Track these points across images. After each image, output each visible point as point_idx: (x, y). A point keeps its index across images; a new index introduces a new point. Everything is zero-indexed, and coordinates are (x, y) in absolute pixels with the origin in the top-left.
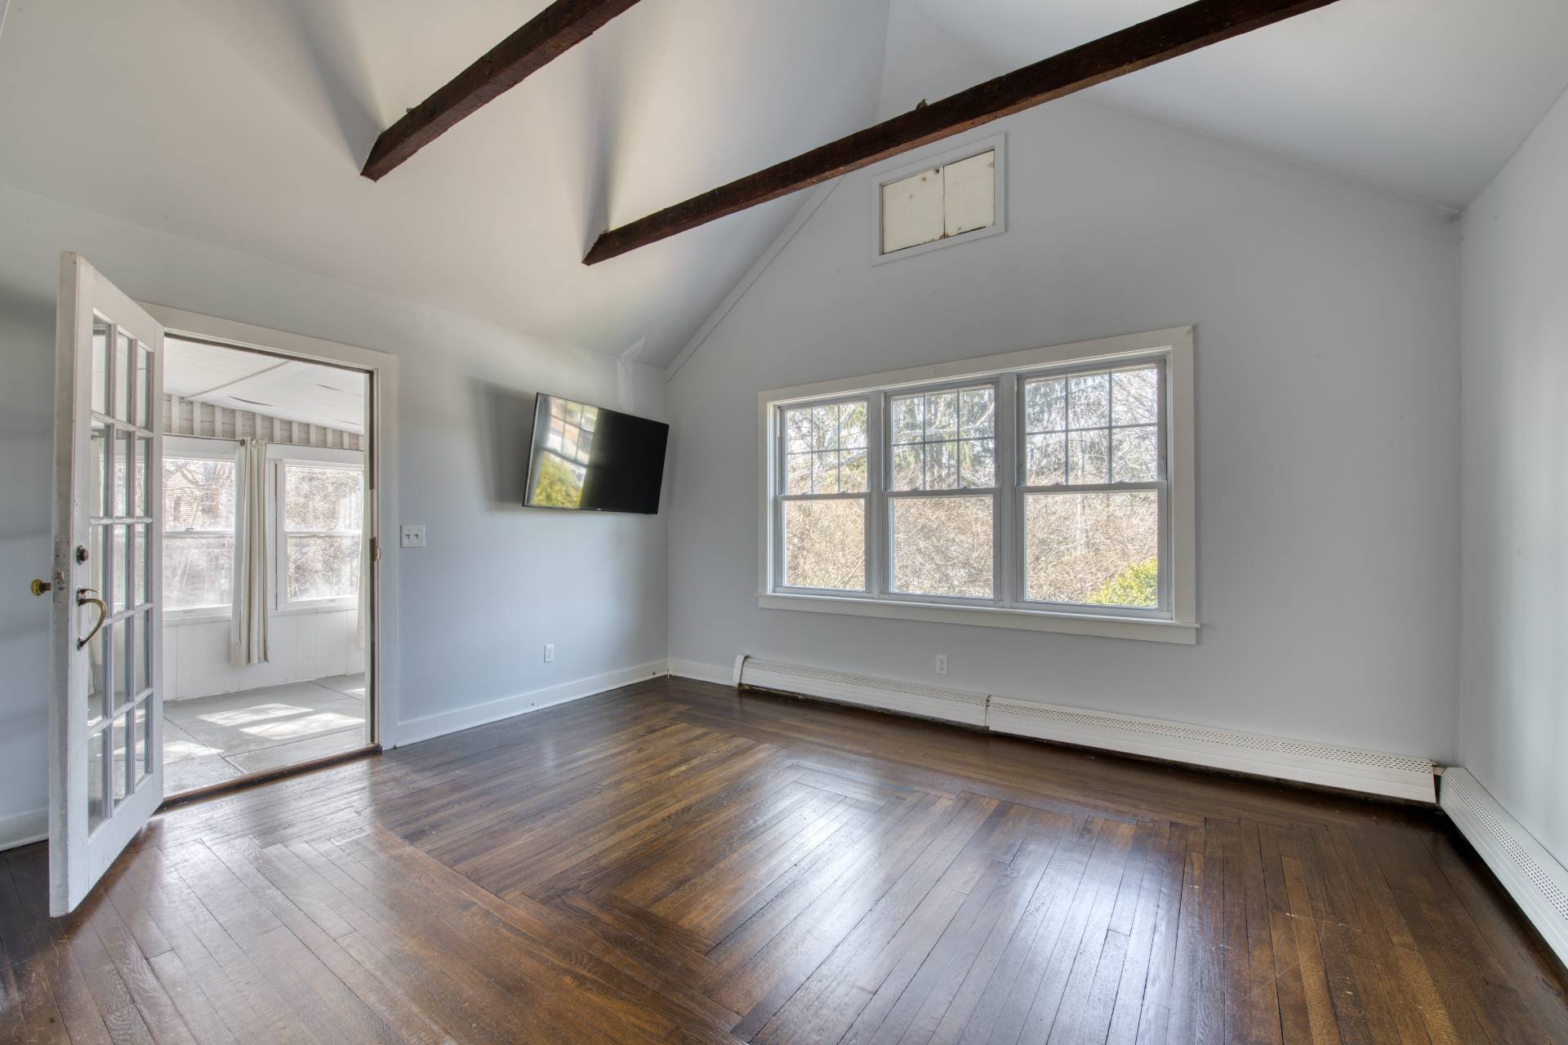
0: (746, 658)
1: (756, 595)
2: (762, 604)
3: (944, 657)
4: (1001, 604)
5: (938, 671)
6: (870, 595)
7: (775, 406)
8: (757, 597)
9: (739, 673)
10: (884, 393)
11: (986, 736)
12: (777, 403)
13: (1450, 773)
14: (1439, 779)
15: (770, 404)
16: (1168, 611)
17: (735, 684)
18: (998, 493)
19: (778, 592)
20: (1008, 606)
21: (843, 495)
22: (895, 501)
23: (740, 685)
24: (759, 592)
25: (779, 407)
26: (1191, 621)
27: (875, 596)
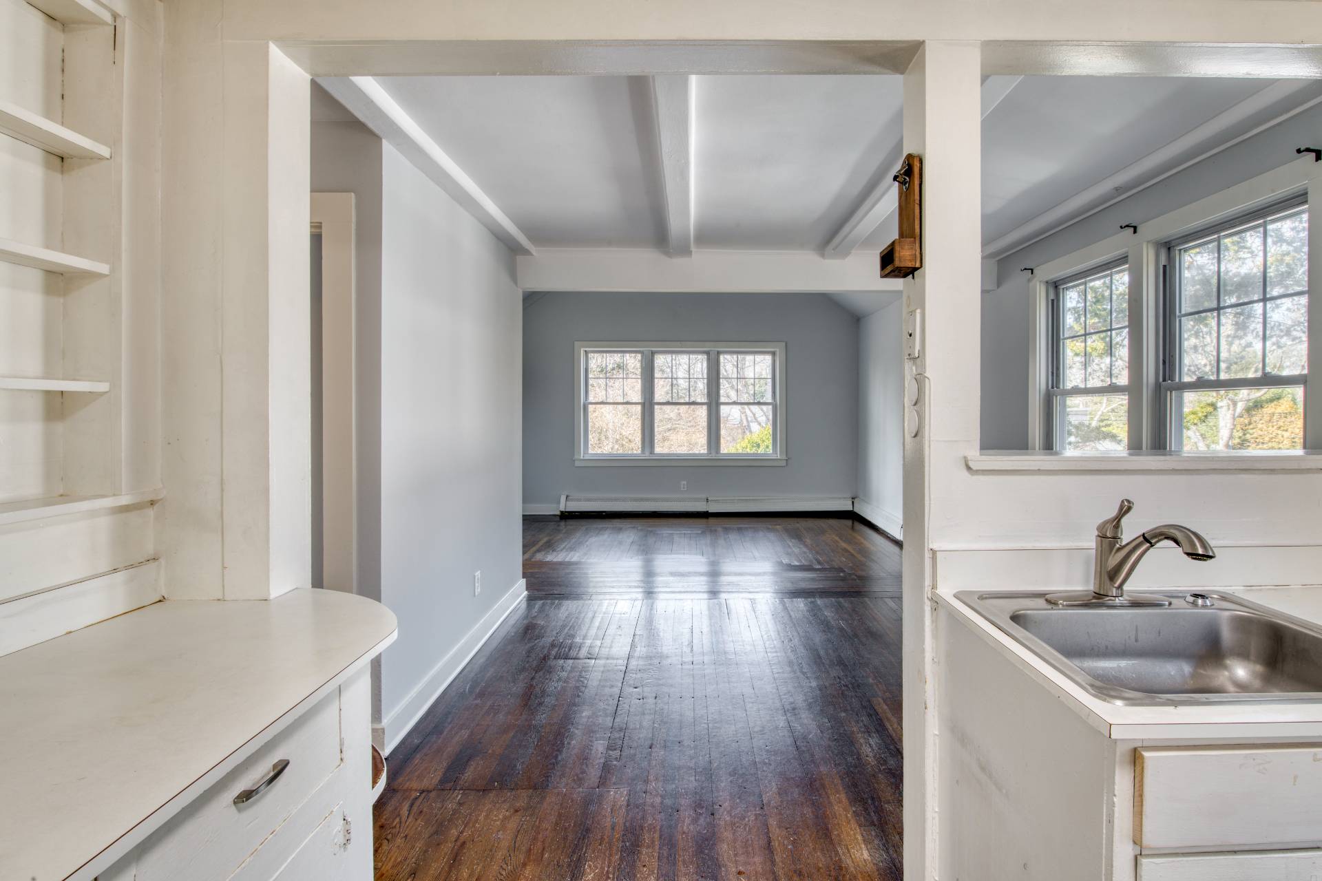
0: (567, 496)
2: (577, 464)
3: (686, 483)
4: (711, 455)
5: (682, 489)
6: (644, 455)
8: (574, 460)
9: (564, 506)
10: (652, 351)
11: (705, 515)
12: (586, 349)
13: (856, 499)
14: (853, 502)
15: (582, 349)
16: (777, 454)
17: (558, 513)
18: (709, 405)
19: (587, 457)
20: (713, 456)
21: (627, 403)
22: (656, 407)
23: (562, 512)
24: (576, 457)
25: (586, 351)
26: (784, 457)
27: (647, 455)
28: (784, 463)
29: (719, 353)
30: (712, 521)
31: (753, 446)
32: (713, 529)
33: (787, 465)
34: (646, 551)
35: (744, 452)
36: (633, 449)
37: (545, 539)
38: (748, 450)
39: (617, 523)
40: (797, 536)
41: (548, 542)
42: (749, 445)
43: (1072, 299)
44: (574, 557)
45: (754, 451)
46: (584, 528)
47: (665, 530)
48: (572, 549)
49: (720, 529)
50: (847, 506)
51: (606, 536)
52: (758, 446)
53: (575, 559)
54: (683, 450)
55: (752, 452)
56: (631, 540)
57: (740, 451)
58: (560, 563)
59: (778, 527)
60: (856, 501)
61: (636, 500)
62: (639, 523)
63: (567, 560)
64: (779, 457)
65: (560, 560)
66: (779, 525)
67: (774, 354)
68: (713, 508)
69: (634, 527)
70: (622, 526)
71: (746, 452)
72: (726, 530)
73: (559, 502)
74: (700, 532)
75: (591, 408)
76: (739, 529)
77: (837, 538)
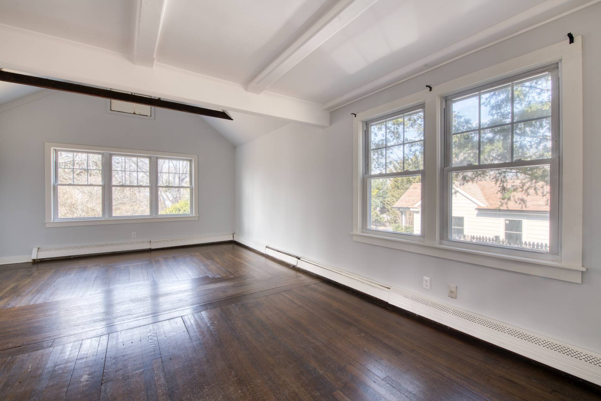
0: (39, 248)
1: (44, 222)
2: (47, 226)
3: (135, 233)
4: (152, 216)
5: (133, 237)
6: (105, 218)
7: (53, 149)
8: (45, 223)
9: (35, 256)
10: (110, 153)
11: (150, 251)
12: (55, 148)
13: (235, 234)
14: (233, 236)
15: (52, 148)
16: (193, 214)
17: (30, 261)
18: (151, 187)
19: (56, 221)
20: (154, 216)
21: (91, 185)
22: (114, 188)
23: (34, 260)
24: (46, 221)
25: (55, 150)
26: (197, 215)
27: (107, 217)
28: (197, 219)
29: (157, 158)
30: (153, 254)
31: (176, 211)
32: (156, 259)
33: (199, 219)
34: (107, 281)
35: (171, 214)
36: (95, 215)
37: (12, 285)
38: (174, 213)
39: (83, 263)
40: (210, 258)
41: (16, 287)
42: (174, 210)
43: (374, 129)
44: (39, 299)
45: (177, 213)
46: (53, 271)
47: (122, 264)
48: (39, 291)
49: (161, 259)
50: (230, 238)
51: (73, 275)
52: (180, 210)
53: (40, 301)
54: (129, 214)
55: (176, 213)
56: (95, 275)
57: (169, 213)
58: (23, 309)
59: (197, 253)
60: (235, 235)
61: (97, 246)
62: (101, 262)
63: (32, 303)
64: (194, 215)
65: (23, 305)
66: (197, 252)
67: (191, 161)
68: (153, 247)
69: (97, 265)
70: (86, 265)
71: (172, 214)
72: (166, 259)
73: (31, 253)
74: (148, 263)
75: (60, 189)
76: (174, 258)
77: (232, 256)
